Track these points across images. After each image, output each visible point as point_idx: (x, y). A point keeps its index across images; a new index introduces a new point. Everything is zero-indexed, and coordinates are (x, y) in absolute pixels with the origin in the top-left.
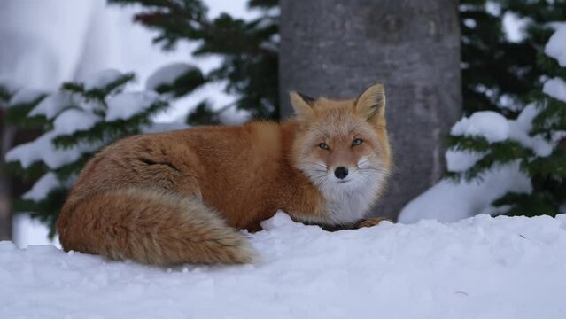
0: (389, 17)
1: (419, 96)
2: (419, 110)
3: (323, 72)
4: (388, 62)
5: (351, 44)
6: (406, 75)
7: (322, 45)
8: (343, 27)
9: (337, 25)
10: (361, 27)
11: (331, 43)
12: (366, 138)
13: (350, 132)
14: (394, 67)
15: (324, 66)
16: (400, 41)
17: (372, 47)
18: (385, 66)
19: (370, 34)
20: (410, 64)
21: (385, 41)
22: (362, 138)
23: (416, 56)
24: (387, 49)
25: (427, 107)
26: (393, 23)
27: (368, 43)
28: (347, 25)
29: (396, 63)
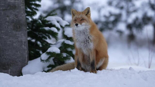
0: (18, 26)
1: (23, 43)
2: (23, 46)
3: (3, 38)
4: (17, 36)
5: (9, 31)
6: (21, 39)
7: (3, 31)
8: (8, 28)
9: (7, 27)
10: (12, 28)
11: (5, 31)
12: (85, 19)
13: (81, 17)
14: (19, 37)
15: (3, 36)
16: (20, 31)
17: (14, 32)
18: (17, 37)
19: (14, 29)
20: (22, 36)
21: (17, 31)
22: (84, 19)
23: (23, 34)
24: (17, 33)
25: (25, 46)
26: (18, 27)
27: (13, 31)
28: (9, 27)
29: (19, 36)
